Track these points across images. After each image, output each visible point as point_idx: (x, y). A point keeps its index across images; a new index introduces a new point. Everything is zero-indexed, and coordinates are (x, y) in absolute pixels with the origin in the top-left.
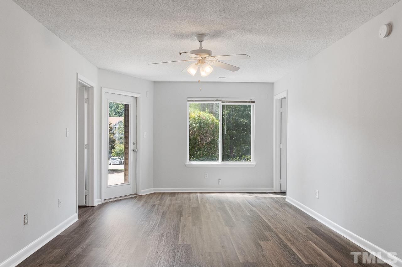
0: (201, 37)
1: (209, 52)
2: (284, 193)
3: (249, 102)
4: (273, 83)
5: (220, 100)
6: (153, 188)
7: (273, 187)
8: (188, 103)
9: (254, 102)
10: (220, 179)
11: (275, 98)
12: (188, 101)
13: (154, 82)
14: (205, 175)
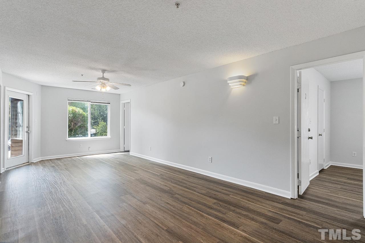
0: (104, 71)
1: (107, 79)
2: (129, 151)
3: (107, 103)
4: (120, 94)
6: (41, 157)
7: (120, 149)
9: (109, 103)
10: (90, 147)
11: (121, 102)
12: (68, 100)
13: (42, 86)
14: (80, 146)
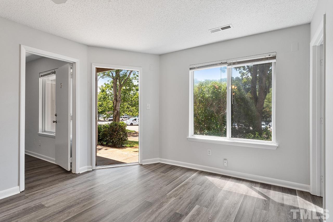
4: (309, 24)
5: (226, 63)
7: (309, 184)
8: (191, 72)
12: (191, 69)
13: (160, 55)
